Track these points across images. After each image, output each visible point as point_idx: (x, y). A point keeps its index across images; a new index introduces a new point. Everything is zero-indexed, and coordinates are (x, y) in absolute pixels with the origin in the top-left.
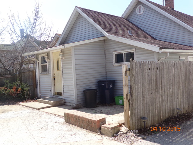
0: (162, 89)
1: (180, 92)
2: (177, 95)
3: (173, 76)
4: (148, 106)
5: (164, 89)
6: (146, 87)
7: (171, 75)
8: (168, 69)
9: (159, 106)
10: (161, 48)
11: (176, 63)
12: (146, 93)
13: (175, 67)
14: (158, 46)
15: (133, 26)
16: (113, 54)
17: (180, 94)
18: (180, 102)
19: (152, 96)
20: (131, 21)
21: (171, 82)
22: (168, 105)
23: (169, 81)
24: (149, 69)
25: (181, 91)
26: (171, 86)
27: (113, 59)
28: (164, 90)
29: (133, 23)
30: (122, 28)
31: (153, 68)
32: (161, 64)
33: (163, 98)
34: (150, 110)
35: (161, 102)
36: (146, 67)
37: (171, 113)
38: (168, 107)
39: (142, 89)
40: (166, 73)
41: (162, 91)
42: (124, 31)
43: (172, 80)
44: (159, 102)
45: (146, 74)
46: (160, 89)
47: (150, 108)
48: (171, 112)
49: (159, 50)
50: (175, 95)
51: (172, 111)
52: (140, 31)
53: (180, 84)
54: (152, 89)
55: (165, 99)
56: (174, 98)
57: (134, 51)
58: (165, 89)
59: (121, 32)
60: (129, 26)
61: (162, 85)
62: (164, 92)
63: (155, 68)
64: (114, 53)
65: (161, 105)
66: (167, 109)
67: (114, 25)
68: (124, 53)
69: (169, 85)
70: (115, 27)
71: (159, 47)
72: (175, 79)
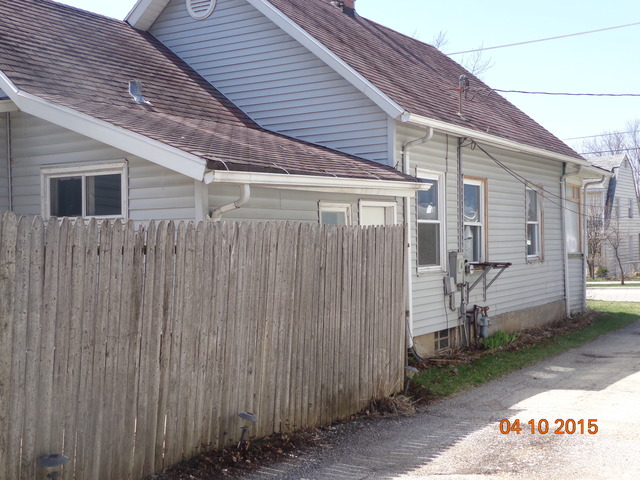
0: (167, 336)
1: (265, 347)
2: (251, 360)
3: (231, 280)
4: (84, 407)
5: (177, 333)
6: (76, 325)
7: (221, 276)
8: (200, 253)
9: (151, 404)
10: (212, 166)
11: (249, 231)
12: (74, 351)
13: (243, 244)
14: (201, 157)
15: (169, 63)
16: (42, 177)
17: (264, 353)
18: (268, 385)
19: (109, 364)
20: (167, 44)
21: (221, 307)
22: (201, 401)
23: (206, 302)
24: (95, 252)
25: (269, 344)
26: (219, 323)
27: (42, 200)
28: (177, 340)
29: (174, 50)
30: (105, 71)
31: (117, 246)
32: (164, 233)
33: (174, 374)
34: (95, 422)
35: (161, 390)
36: (79, 244)
37: (213, 434)
38: (200, 407)
39: (51, 336)
40: (188, 270)
41: (167, 346)
42: (108, 81)
43: (221, 296)
44: (151, 388)
45: (79, 272)
46: (154, 333)
47: (96, 416)
48: (214, 428)
49: (206, 173)
50: (240, 360)
51: (222, 425)
52: (194, 86)
53: (264, 315)
54: (111, 334)
55: (182, 377)
56: (235, 371)
57: (121, 169)
58: (185, 334)
59: (90, 85)
60: (146, 60)
61: (165, 320)
62: (176, 349)
63: (131, 246)
64: (46, 175)
65: (160, 403)
66: (196, 419)
67: (70, 51)
68: (83, 176)
69: (205, 317)
70: (67, 63)
71: (204, 162)
72: (242, 297)
